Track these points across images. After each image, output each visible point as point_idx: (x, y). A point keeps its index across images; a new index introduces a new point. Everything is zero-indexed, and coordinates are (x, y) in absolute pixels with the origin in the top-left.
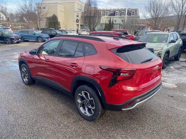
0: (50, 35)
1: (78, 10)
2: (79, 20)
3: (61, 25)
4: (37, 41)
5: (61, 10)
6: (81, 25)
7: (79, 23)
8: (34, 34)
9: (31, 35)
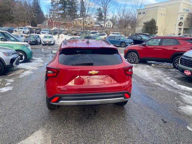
0: (134, 40)
1: (184, 11)
2: (182, 23)
3: (158, 29)
4: (120, 46)
5: (162, 14)
6: (184, 29)
7: (182, 27)
8: (119, 40)
9: (116, 40)
